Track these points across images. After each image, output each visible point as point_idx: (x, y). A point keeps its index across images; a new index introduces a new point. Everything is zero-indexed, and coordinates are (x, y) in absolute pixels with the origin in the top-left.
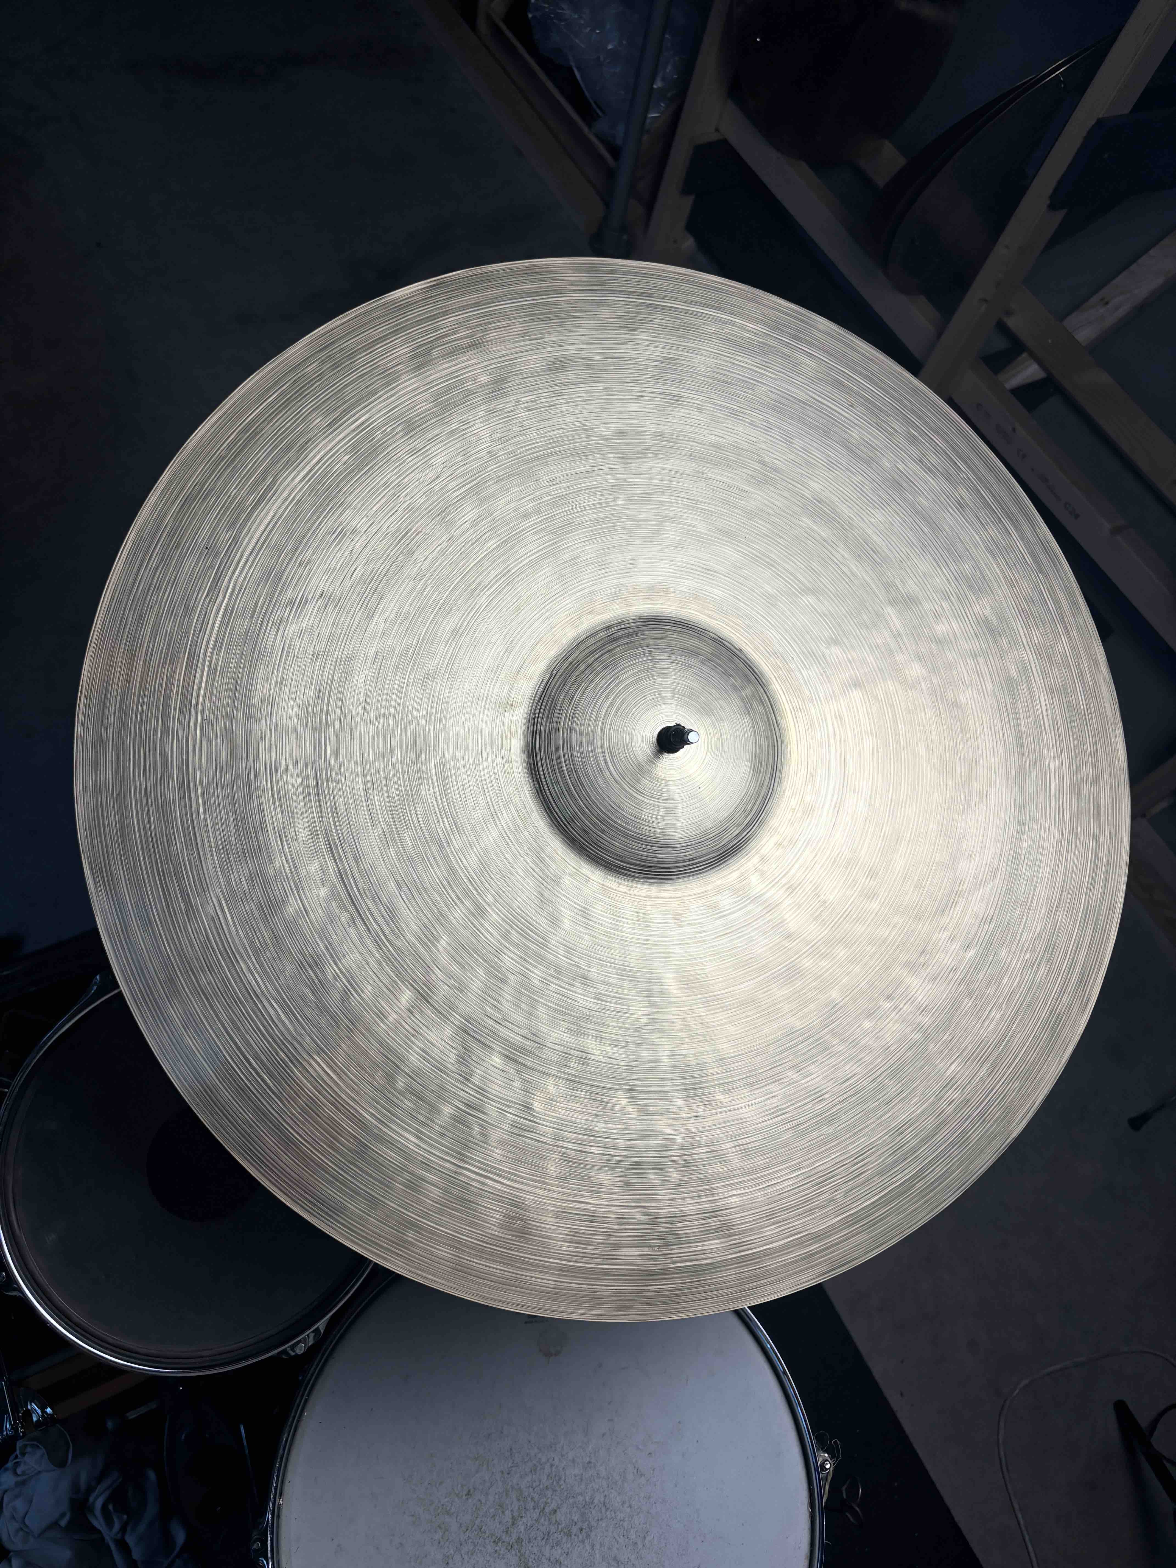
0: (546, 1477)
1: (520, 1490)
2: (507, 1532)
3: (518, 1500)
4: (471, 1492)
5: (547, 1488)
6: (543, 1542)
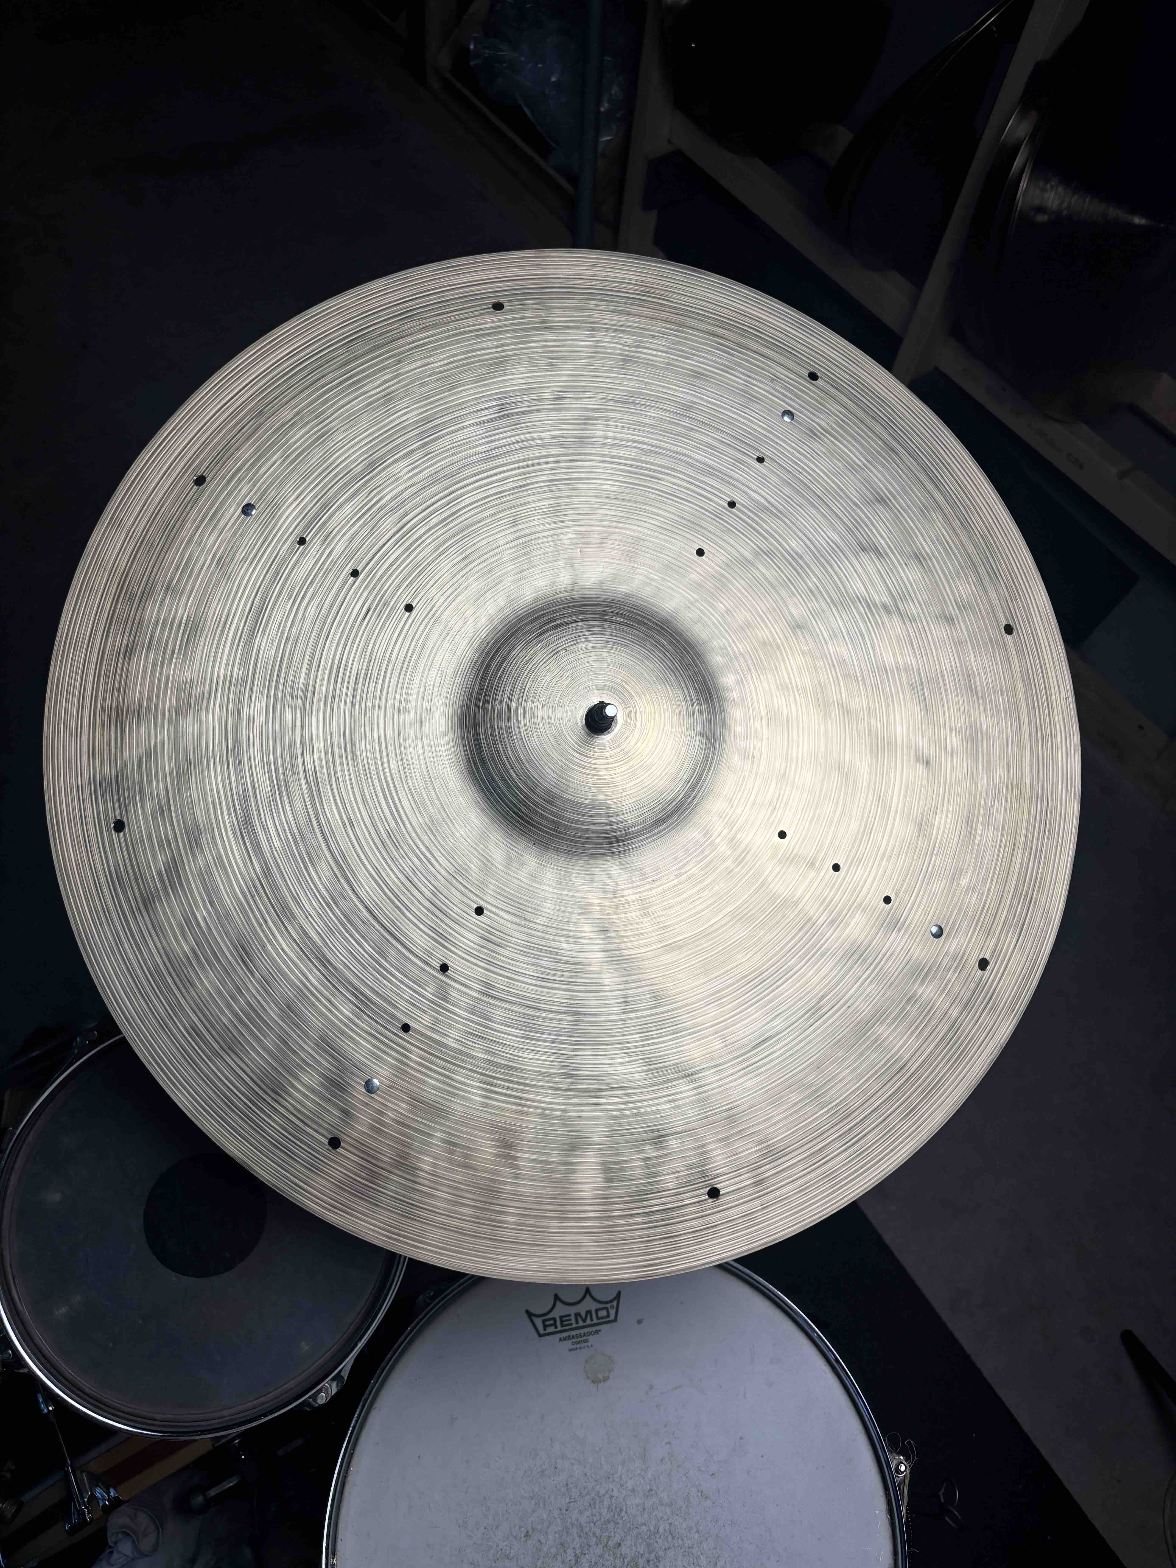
0: (606, 1510)
1: (581, 1526)
4: (530, 1532)
5: (608, 1521)
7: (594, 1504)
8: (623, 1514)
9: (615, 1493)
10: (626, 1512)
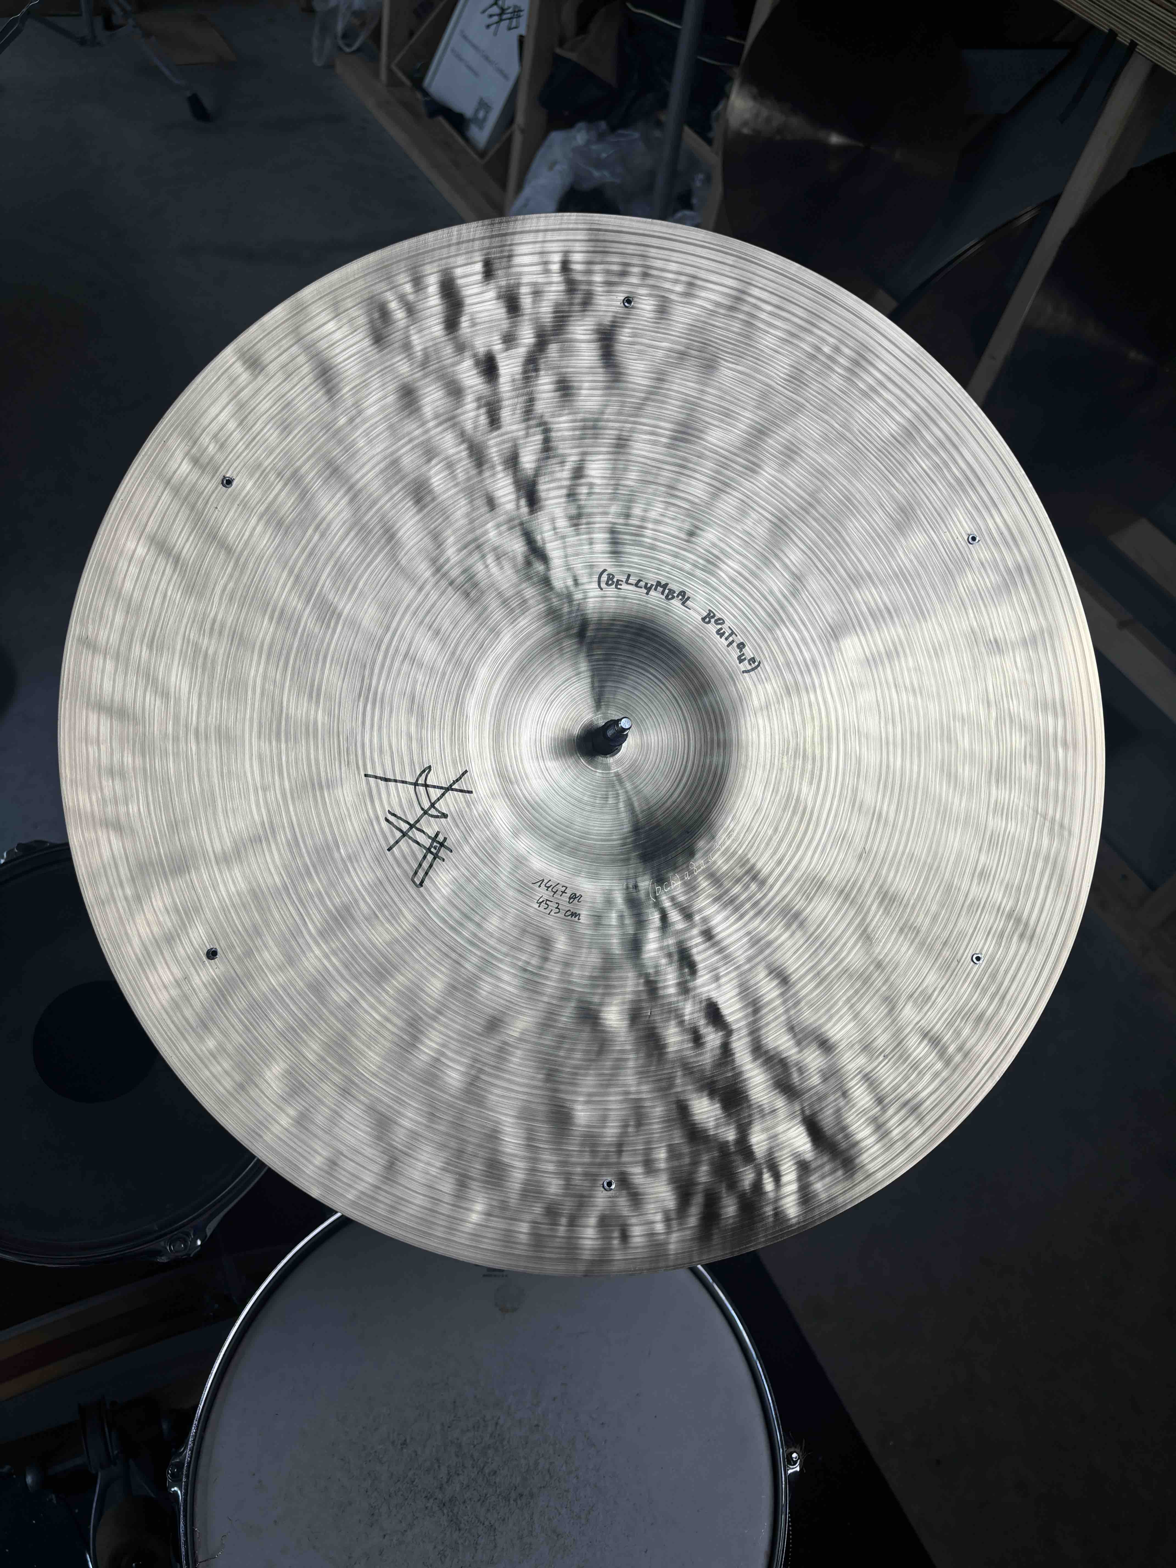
0: (488, 1435)
1: (460, 1446)
2: (441, 1488)
3: (457, 1456)
4: (408, 1441)
5: (489, 1447)
6: (479, 1504)
7: (478, 1427)
8: (505, 1443)
9: (501, 1422)
10: (508, 1442)
